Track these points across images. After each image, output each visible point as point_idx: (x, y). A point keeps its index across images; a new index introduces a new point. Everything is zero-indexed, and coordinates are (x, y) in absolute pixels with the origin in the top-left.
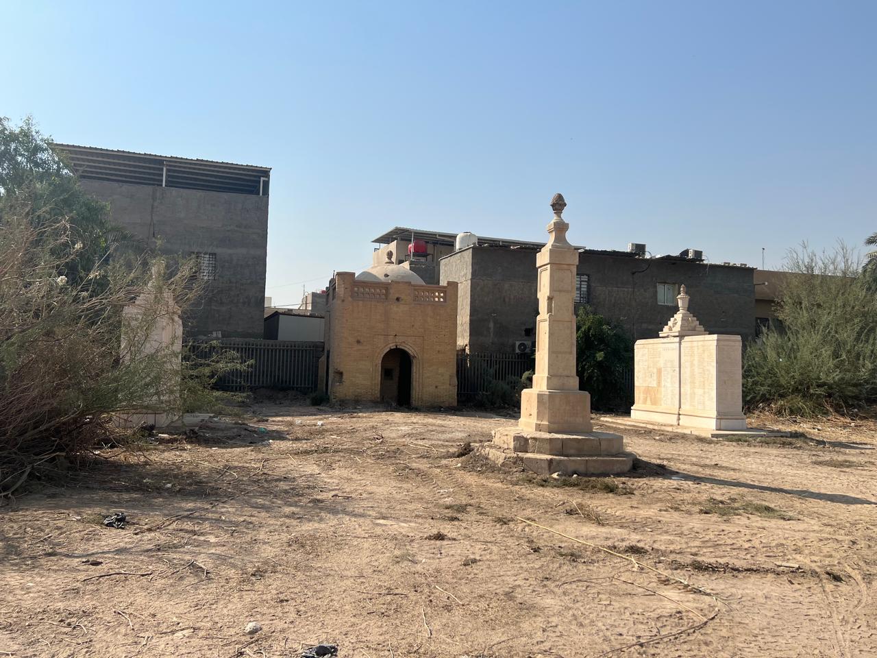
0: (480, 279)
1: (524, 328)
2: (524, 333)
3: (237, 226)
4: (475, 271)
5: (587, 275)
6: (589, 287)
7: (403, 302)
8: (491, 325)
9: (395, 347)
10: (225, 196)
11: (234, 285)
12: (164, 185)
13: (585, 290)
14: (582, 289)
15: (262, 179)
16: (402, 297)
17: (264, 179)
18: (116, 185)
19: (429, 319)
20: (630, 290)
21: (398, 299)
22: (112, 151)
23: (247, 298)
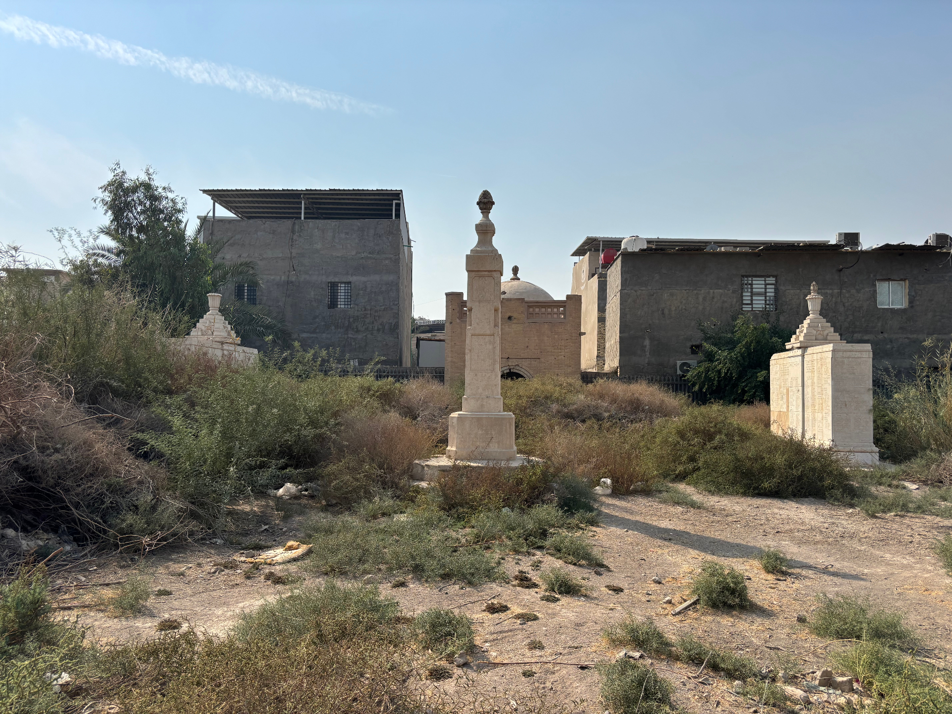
0: (632, 289)
1: (689, 344)
2: (689, 350)
3: (370, 253)
4: (626, 280)
5: (773, 276)
6: (777, 290)
7: (515, 321)
8: (647, 342)
9: (508, 371)
10: (358, 223)
11: (369, 312)
12: (303, 218)
13: (773, 294)
14: (768, 294)
15: (394, 202)
16: (515, 315)
17: (397, 201)
18: (259, 221)
19: (546, 338)
20: (836, 291)
21: (510, 318)
22: (255, 190)
23: (381, 325)
